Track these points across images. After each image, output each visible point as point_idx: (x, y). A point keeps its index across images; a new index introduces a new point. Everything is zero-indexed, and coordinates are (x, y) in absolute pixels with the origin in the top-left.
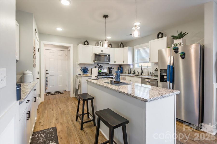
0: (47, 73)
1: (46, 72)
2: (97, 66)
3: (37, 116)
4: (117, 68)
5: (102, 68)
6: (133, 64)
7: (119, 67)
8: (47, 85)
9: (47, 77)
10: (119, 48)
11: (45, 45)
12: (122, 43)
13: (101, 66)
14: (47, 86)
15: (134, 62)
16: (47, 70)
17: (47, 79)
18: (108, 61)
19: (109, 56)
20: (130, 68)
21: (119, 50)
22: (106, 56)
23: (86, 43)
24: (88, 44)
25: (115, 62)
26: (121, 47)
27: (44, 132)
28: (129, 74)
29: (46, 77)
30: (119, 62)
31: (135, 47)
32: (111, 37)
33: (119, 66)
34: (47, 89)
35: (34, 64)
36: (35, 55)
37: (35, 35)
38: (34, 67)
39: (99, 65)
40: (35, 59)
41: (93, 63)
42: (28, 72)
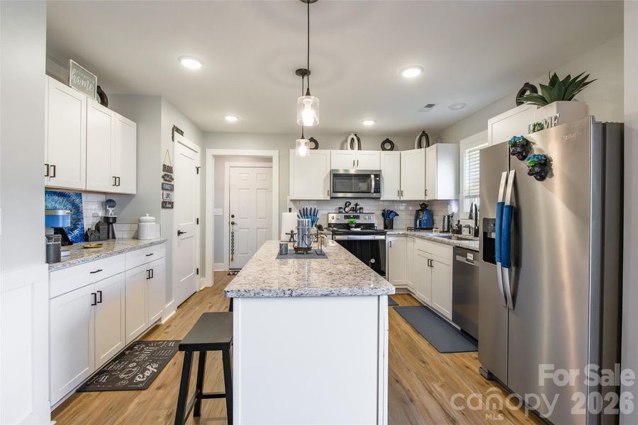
0: (233, 223)
1: (232, 220)
2: (346, 206)
3: (174, 312)
4: (414, 213)
5: (360, 213)
6: (457, 200)
7: (420, 210)
8: (233, 250)
9: (233, 233)
10: (417, 151)
11: (216, 157)
12: (424, 134)
13: (358, 207)
14: (233, 253)
15: (461, 194)
16: (233, 216)
17: (233, 236)
18: (373, 191)
19: (378, 175)
20: (450, 213)
21: (413, 157)
22: (369, 176)
25: (400, 193)
26: (421, 148)
27: (158, 345)
28: (443, 232)
29: (231, 231)
30: (414, 193)
31: (463, 143)
32: (375, 121)
33: (420, 208)
34: (232, 260)
35: (163, 202)
36: (172, 183)
37: (173, 141)
38: (163, 207)
39: (353, 202)
40: (172, 190)
41: (329, 198)
42: (147, 218)
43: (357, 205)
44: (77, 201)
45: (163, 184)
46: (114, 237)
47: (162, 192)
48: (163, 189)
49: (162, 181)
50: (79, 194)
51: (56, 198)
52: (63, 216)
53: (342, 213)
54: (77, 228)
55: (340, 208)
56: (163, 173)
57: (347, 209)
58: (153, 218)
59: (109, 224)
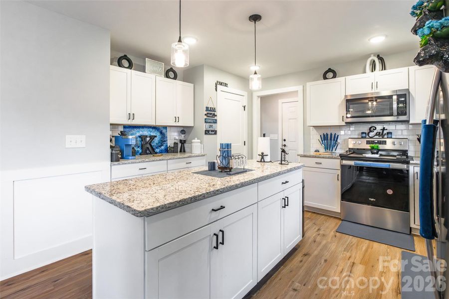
0: (285, 146)
1: (284, 143)
2: (371, 131)
5: (387, 138)
13: (385, 132)
16: (284, 140)
19: (403, 96)
23: (330, 75)
24: (334, 76)
35: (206, 131)
36: (215, 118)
37: (216, 91)
38: (206, 134)
39: (379, 128)
40: (215, 122)
41: (344, 124)
42: (196, 140)
43: (384, 129)
44: (164, 131)
45: (206, 119)
46: (184, 151)
47: (205, 124)
48: (206, 122)
49: (206, 117)
50: (165, 127)
51: (151, 130)
52: (132, 139)
53: (365, 138)
54: (163, 145)
55: (362, 133)
56: (206, 113)
57: (371, 134)
58: (199, 141)
59: (182, 143)
